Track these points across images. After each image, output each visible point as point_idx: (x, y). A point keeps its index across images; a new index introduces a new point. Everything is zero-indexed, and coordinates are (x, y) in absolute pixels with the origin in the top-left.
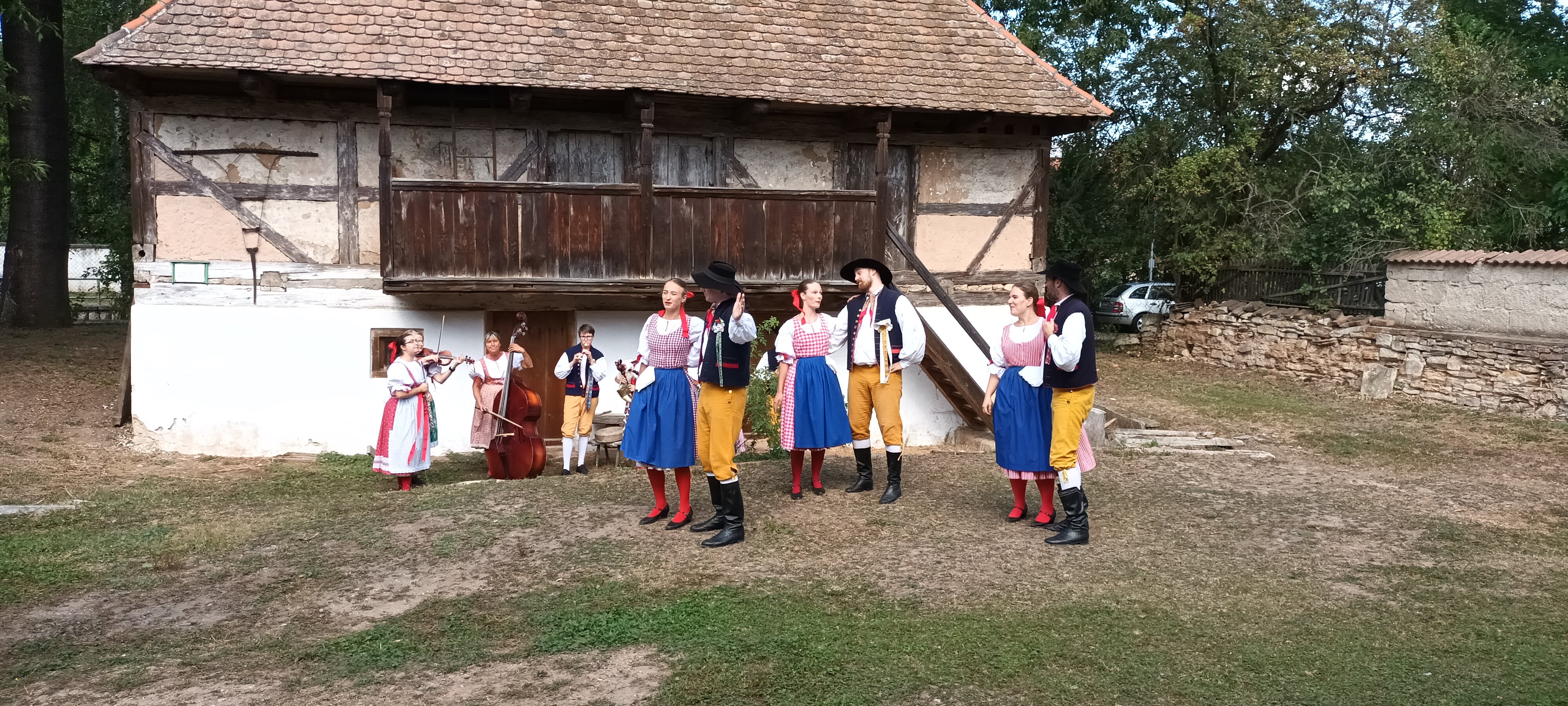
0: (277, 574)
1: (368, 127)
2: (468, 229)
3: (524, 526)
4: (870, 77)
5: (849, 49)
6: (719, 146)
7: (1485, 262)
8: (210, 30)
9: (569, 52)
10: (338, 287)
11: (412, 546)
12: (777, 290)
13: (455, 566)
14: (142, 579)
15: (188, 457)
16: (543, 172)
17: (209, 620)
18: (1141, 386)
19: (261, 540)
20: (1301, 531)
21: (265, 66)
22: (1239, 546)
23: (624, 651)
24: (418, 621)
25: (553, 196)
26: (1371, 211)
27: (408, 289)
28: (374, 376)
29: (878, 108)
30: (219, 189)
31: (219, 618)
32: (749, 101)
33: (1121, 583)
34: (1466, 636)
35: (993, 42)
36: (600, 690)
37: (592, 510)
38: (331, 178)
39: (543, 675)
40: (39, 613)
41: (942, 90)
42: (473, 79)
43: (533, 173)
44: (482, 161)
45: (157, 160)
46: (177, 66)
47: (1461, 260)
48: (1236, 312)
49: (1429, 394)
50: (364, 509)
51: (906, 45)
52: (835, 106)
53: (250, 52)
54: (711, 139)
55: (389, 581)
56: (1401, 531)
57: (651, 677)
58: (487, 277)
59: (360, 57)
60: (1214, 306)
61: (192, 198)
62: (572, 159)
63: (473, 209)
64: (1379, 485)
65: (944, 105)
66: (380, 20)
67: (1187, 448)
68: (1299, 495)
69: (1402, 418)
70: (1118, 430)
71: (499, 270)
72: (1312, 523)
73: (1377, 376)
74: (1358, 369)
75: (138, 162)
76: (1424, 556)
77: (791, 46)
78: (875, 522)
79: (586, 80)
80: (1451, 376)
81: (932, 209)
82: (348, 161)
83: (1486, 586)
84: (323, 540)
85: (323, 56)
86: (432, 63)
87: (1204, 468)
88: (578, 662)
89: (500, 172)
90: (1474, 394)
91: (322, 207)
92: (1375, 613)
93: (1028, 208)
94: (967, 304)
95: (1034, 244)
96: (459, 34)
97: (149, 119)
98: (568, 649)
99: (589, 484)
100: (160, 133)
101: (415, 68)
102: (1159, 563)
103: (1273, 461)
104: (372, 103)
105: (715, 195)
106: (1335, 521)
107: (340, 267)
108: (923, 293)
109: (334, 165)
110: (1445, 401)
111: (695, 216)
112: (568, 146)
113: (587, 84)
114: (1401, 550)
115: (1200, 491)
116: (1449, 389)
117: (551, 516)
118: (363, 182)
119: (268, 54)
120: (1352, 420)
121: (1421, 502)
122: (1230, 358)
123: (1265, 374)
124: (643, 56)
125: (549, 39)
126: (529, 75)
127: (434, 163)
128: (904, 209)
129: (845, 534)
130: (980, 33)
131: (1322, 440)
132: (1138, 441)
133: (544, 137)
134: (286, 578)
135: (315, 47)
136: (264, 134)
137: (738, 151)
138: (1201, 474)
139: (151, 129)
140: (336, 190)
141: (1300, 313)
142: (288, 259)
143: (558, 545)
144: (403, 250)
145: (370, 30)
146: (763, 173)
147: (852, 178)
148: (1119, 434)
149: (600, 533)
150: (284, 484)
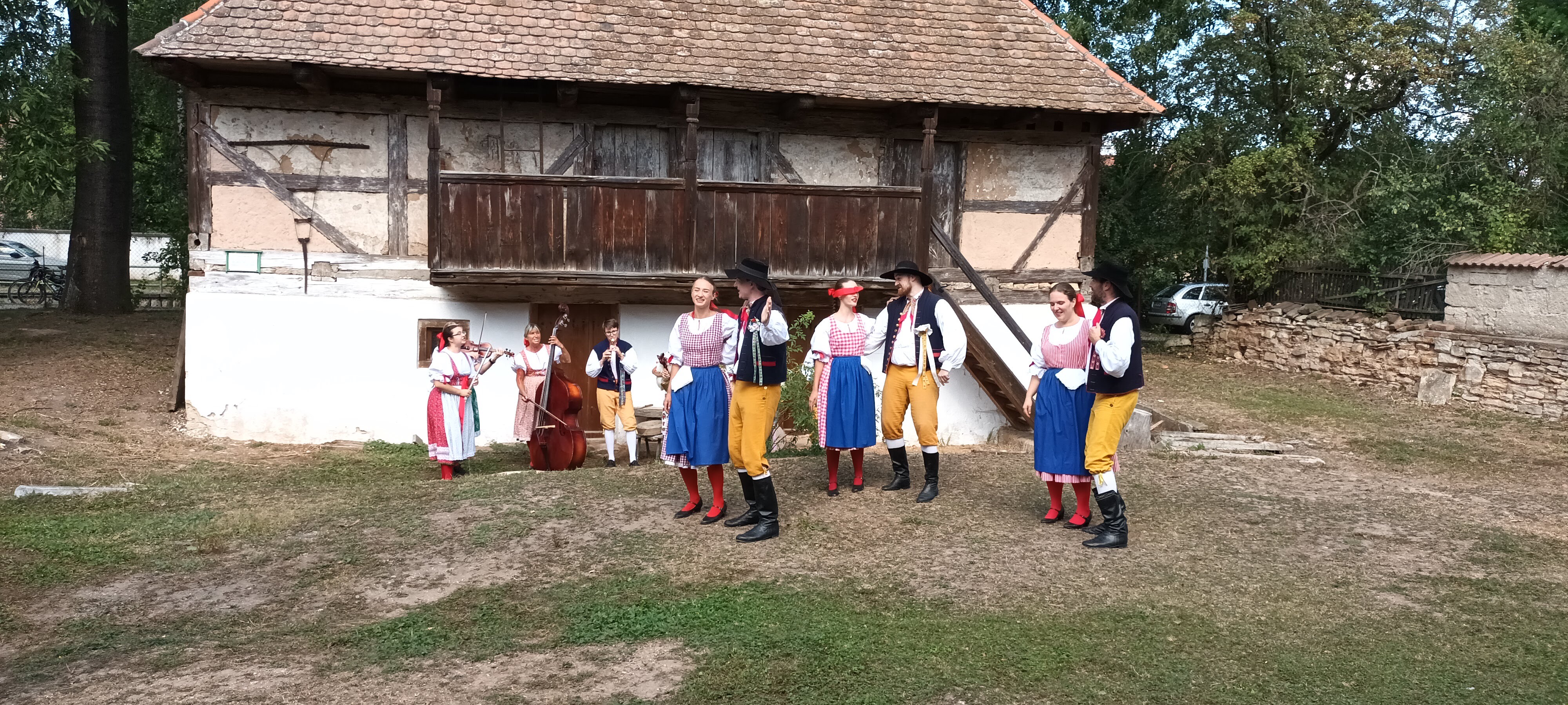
0: (316, 560)
1: (418, 120)
2: (513, 221)
3: (560, 517)
4: (917, 72)
5: (896, 44)
6: (764, 140)
7: (1550, 267)
8: (265, 23)
9: (616, 46)
10: (387, 278)
11: (449, 534)
12: (819, 286)
13: (490, 556)
14: (186, 562)
15: (238, 442)
16: (589, 166)
17: (248, 603)
18: (1191, 388)
19: (304, 525)
20: (1348, 539)
21: (318, 59)
22: (1283, 552)
23: (650, 644)
24: (451, 609)
25: (597, 190)
26: (1432, 212)
27: (454, 280)
28: (420, 366)
29: (925, 104)
30: (273, 180)
31: (258, 602)
32: (795, 96)
33: (1158, 588)
34: (1514, 651)
35: (1044, 37)
36: (623, 682)
37: (628, 503)
38: (381, 170)
39: (568, 666)
40: (86, 593)
41: (990, 86)
42: (521, 73)
43: (580, 167)
44: (529, 155)
45: (212, 151)
46: (233, 58)
47: (1525, 264)
48: (1290, 314)
49: (1489, 401)
50: (405, 497)
51: (954, 41)
52: (881, 101)
53: (304, 45)
54: (757, 134)
55: (425, 569)
56: (1452, 541)
57: (675, 672)
58: (532, 270)
59: (411, 51)
60: (1268, 308)
61: (246, 188)
62: (618, 153)
63: (519, 202)
64: (1432, 493)
65: (991, 101)
66: (431, 14)
67: (1234, 452)
68: (1348, 501)
69: (1460, 425)
70: (1165, 433)
71: (544, 263)
72: (1359, 531)
73: (1436, 381)
74: (1415, 374)
75: (195, 152)
76: (1475, 567)
77: (838, 42)
78: (910, 521)
79: (632, 75)
80: (1512, 382)
81: (978, 206)
82: (398, 154)
83: (1538, 599)
84: (363, 527)
85: (374, 50)
86: (481, 57)
87: (1252, 473)
88: (604, 654)
89: (546, 166)
90: (1536, 401)
91: (372, 198)
92: (1419, 624)
93: (1077, 206)
94: (1013, 302)
95: (1082, 242)
96: (508, 28)
97: (206, 111)
98: (594, 641)
99: (626, 477)
100: (216, 124)
101: (464, 61)
102: (1199, 568)
103: (1323, 466)
104: (422, 96)
105: (759, 190)
106: (1383, 529)
107: (389, 257)
108: (967, 291)
109: (384, 157)
110: (1506, 409)
111: (739, 211)
112: (614, 139)
113: (633, 78)
114: (1451, 560)
115: (1245, 496)
116: (1510, 396)
117: (587, 508)
118: (413, 174)
119: (322, 46)
120: (1408, 427)
121: (1474, 511)
122: (1284, 361)
123: (1319, 377)
124: (690, 51)
125: (597, 34)
126: (576, 69)
127: (483, 156)
128: (950, 206)
129: (880, 532)
130: (1030, 28)
131: (1375, 446)
132: (1185, 444)
133: (590, 131)
134: (326, 563)
135: (367, 40)
136: (317, 126)
137: (783, 146)
138: (1247, 479)
139: (208, 120)
140: (386, 182)
141: (1356, 316)
142: (339, 250)
143: (593, 537)
144: (450, 242)
145: (421, 23)
146: (807, 169)
147: (898, 174)
148: (1165, 437)
149: (635, 525)
150: (330, 471)
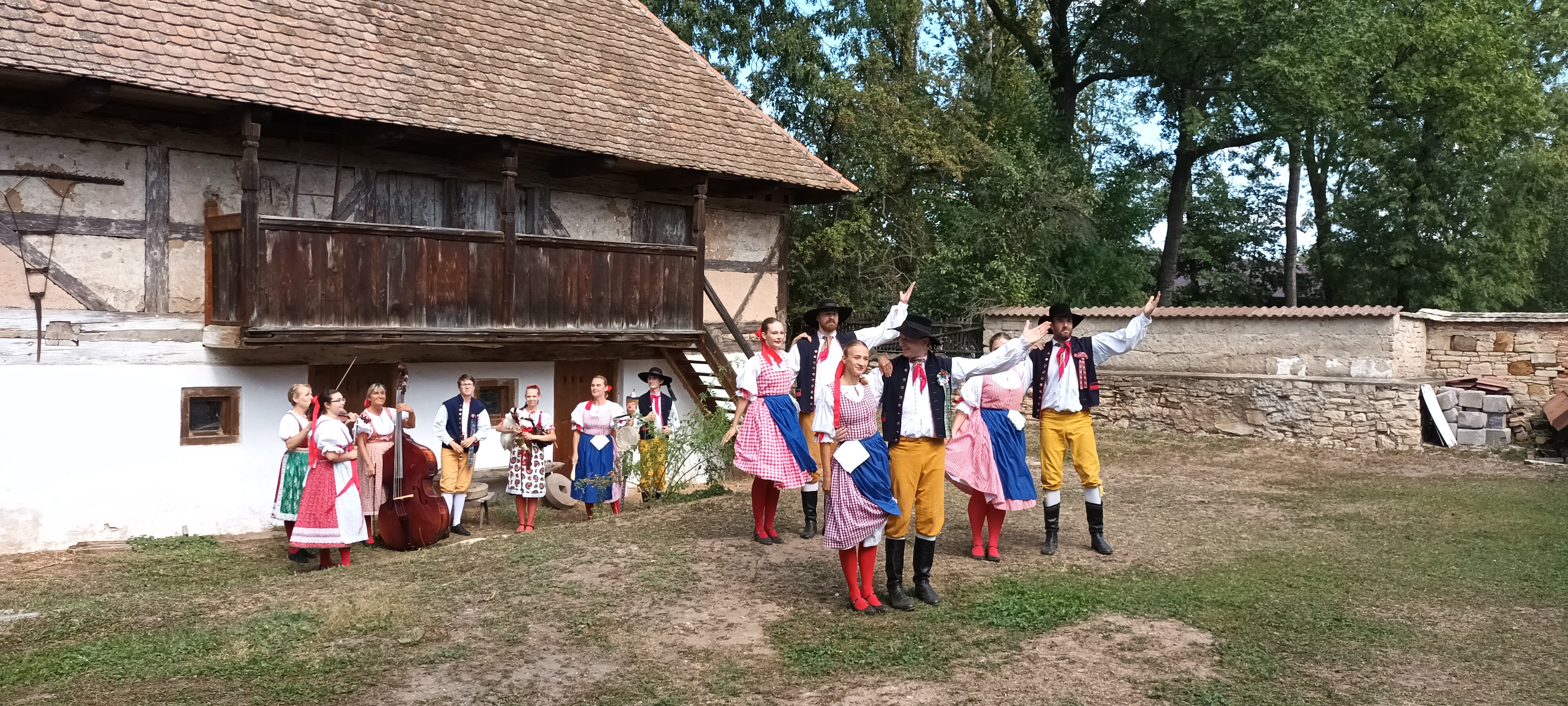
1: (183, 154)
2: (335, 274)
4: (683, 142)
5: (657, 115)
6: (537, 196)
8: (25, 25)
9: (426, 92)
10: (143, 340)
12: (619, 339)
16: (371, 214)
21: (120, 77)
25: (421, 242)
27: (272, 340)
38: (137, 211)
42: (350, 112)
43: (361, 215)
44: (308, 199)
46: (11, 66)
51: (695, 115)
52: (671, 167)
53: (90, 57)
58: (355, 326)
59: (220, 77)
62: (393, 202)
63: (342, 252)
65: (746, 173)
66: (221, 36)
71: (367, 319)
77: (613, 107)
81: (715, 265)
82: (158, 193)
86: (300, 91)
91: (126, 245)
93: (774, 268)
95: (779, 296)
96: (310, 62)
101: (285, 95)
105: (569, 245)
107: (146, 315)
109: (142, 195)
111: (551, 266)
118: (176, 218)
126: (402, 113)
133: (372, 177)
135: (163, 60)
137: (554, 203)
140: (143, 225)
142: (82, 307)
144: (267, 296)
145: (215, 46)
146: (574, 224)
